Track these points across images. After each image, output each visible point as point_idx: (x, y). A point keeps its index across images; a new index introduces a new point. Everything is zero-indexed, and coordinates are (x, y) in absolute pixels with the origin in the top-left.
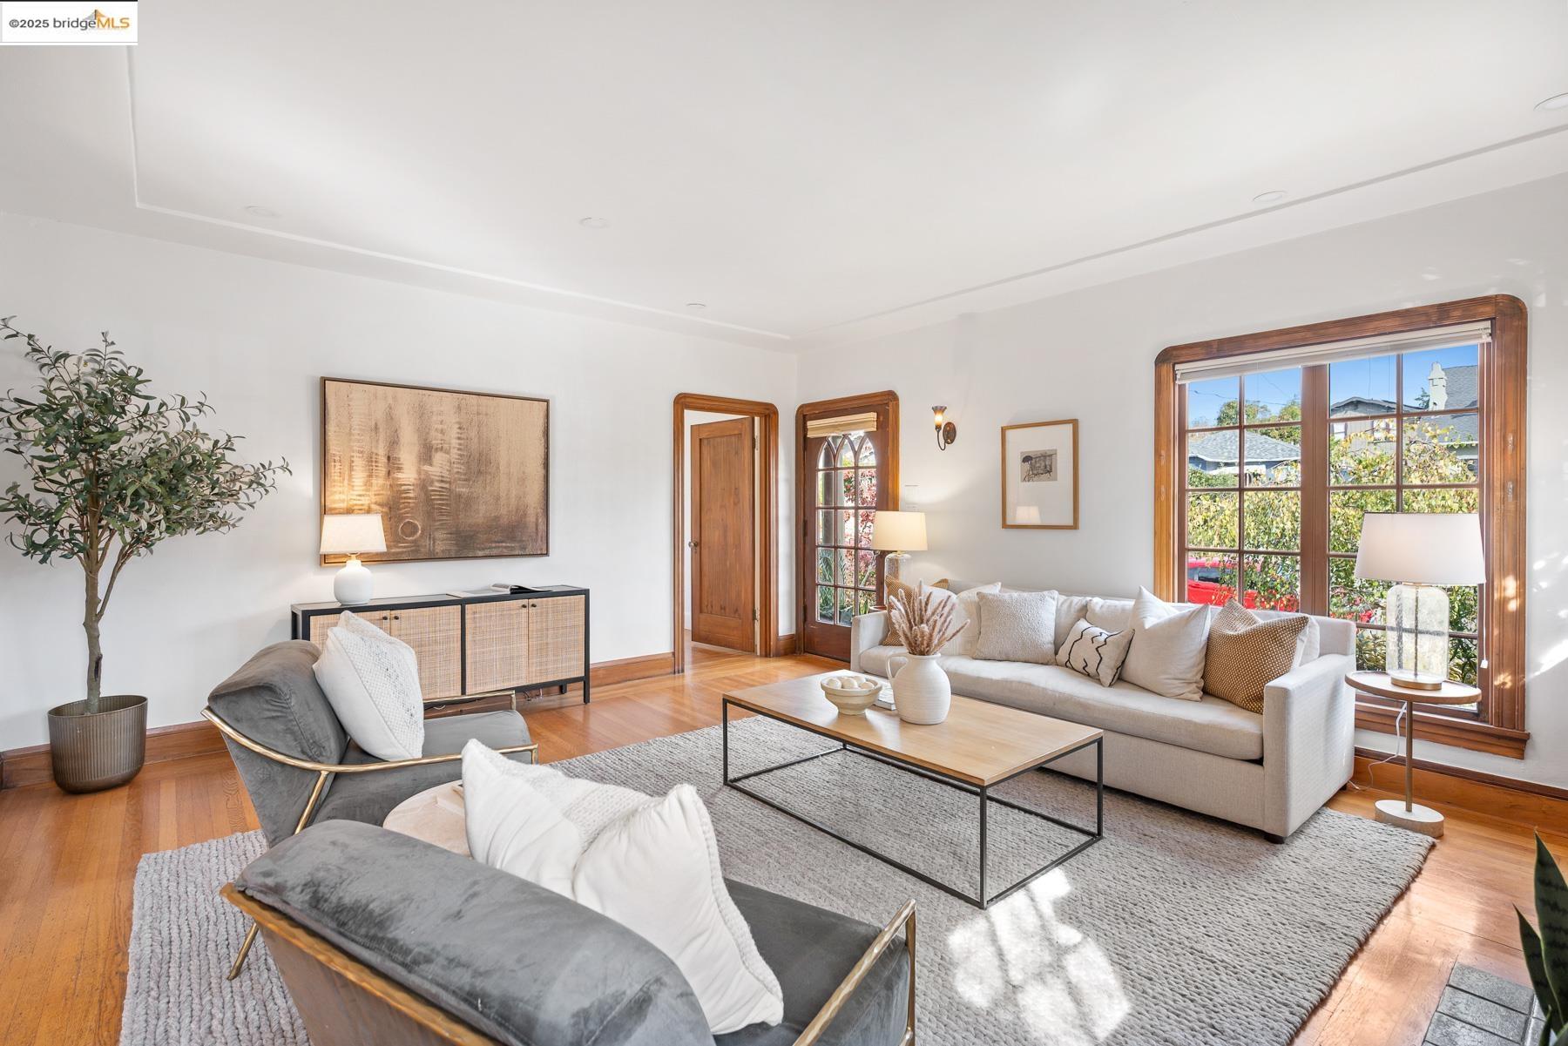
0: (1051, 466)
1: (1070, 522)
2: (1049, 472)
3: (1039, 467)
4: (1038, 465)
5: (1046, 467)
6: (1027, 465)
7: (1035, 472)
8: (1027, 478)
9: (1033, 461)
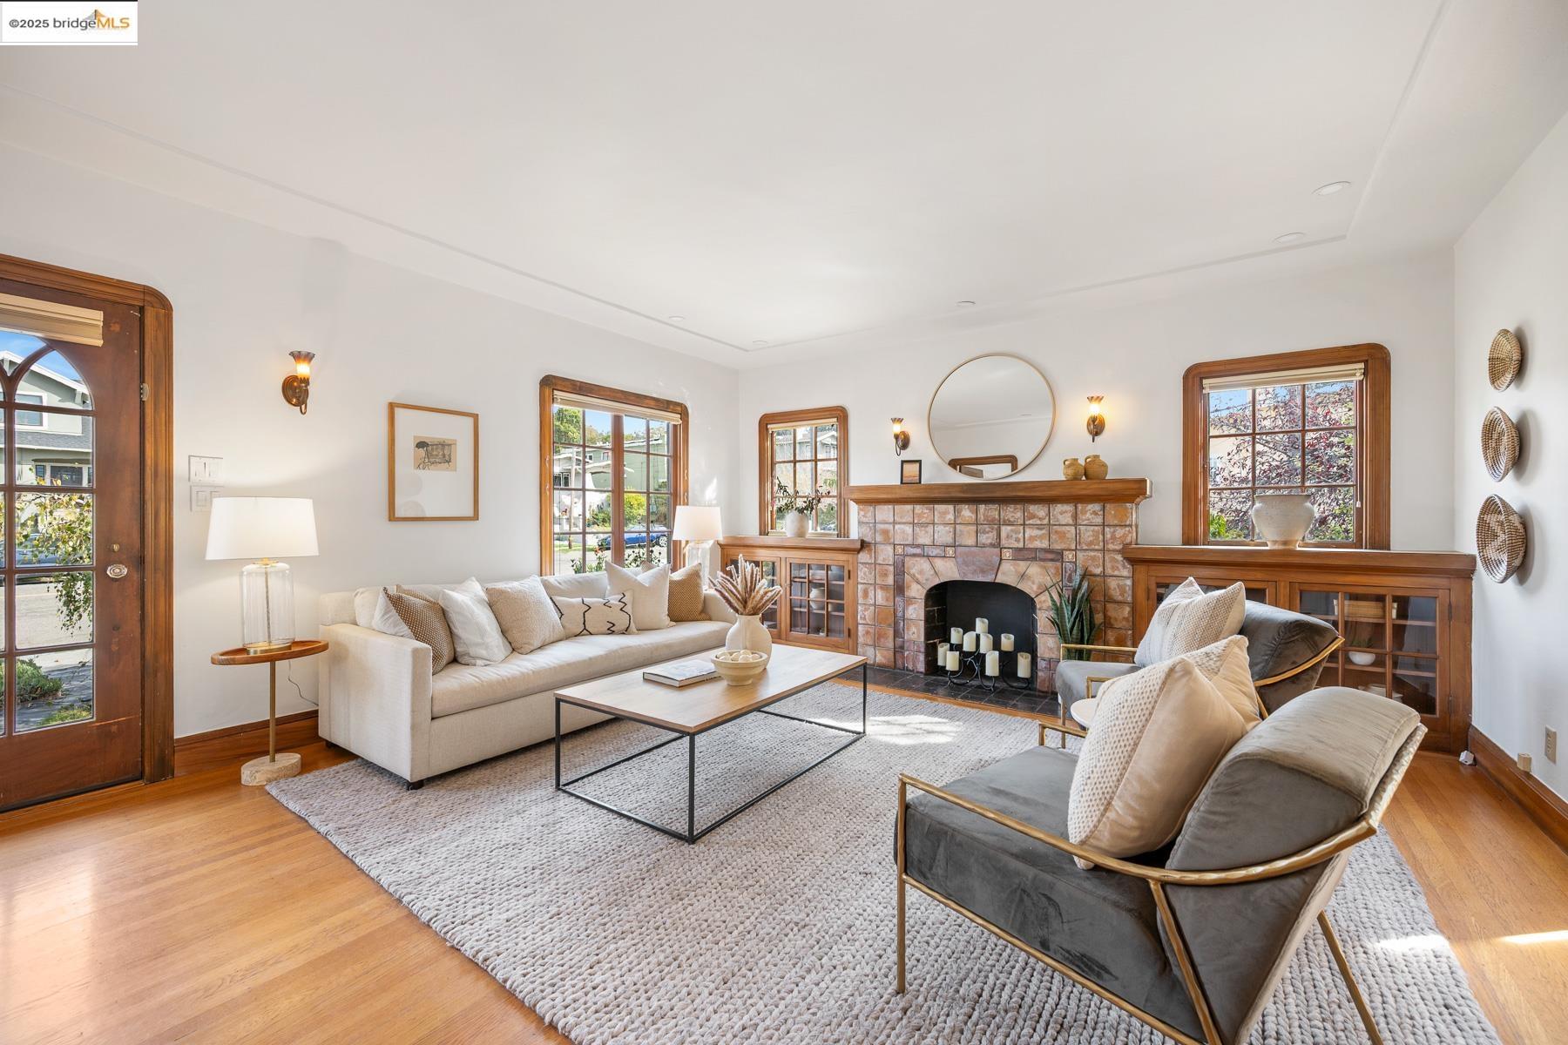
0: (450, 455)
1: (470, 513)
2: (449, 462)
3: (437, 455)
4: (435, 453)
5: (444, 455)
6: (422, 452)
7: (432, 460)
8: (421, 465)
9: (430, 448)
